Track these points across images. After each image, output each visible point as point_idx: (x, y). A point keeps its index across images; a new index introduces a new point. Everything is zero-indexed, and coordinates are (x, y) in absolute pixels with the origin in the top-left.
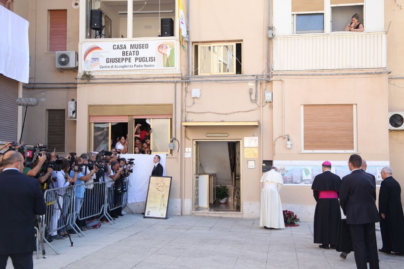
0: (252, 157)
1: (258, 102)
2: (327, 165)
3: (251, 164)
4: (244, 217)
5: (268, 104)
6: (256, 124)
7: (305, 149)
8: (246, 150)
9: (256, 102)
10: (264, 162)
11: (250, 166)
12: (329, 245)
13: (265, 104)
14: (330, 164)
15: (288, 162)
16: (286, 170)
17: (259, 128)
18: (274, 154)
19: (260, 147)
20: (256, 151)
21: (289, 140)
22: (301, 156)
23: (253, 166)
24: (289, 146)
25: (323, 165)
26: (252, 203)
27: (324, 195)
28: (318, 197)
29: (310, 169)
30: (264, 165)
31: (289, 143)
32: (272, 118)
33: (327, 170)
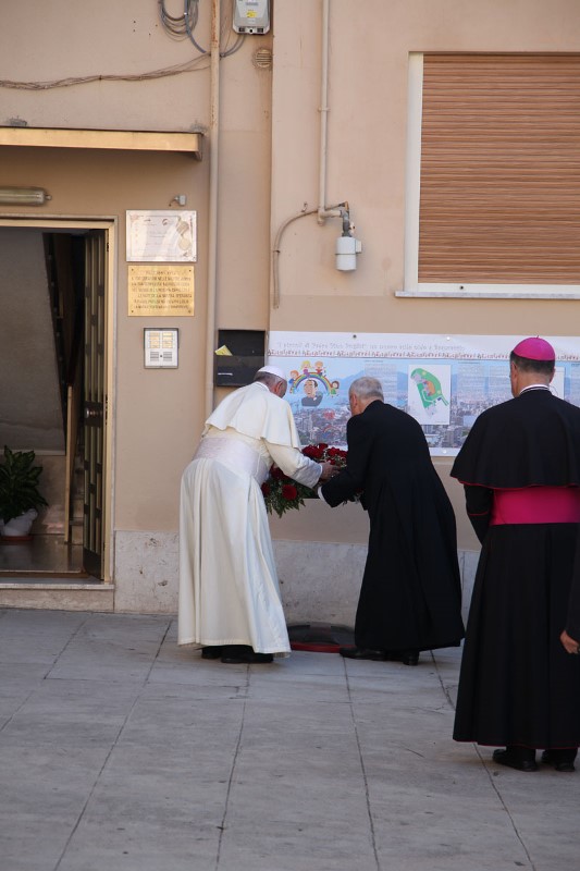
0: (167, 311)
1: (200, 33)
2: (533, 359)
3: (162, 347)
4: (121, 605)
5: (249, 46)
6: (189, 144)
7: (422, 278)
8: (134, 275)
9: (188, 32)
10: (225, 336)
11: (154, 356)
12: (539, 753)
13: (231, 40)
14: (550, 351)
15: (340, 340)
16: (330, 376)
17: (203, 164)
18: (272, 300)
19: (206, 264)
20: (187, 283)
21: (346, 230)
22: (403, 312)
23: (168, 356)
24: (347, 263)
25: (513, 355)
26: (158, 536)
27: (517, 509)
28: (491, 516)
29: (443, 374)
30: (224, 351)
31: (347, 245)
32: (268, 115)
33: (534, 383)
